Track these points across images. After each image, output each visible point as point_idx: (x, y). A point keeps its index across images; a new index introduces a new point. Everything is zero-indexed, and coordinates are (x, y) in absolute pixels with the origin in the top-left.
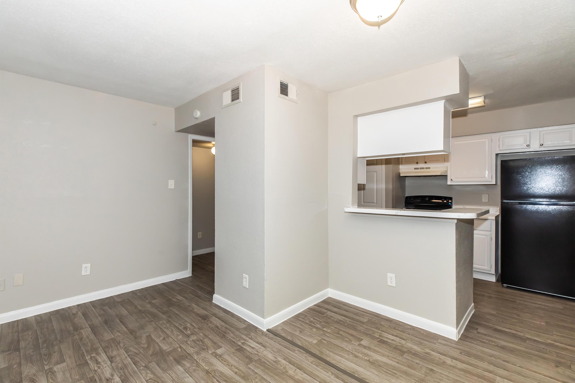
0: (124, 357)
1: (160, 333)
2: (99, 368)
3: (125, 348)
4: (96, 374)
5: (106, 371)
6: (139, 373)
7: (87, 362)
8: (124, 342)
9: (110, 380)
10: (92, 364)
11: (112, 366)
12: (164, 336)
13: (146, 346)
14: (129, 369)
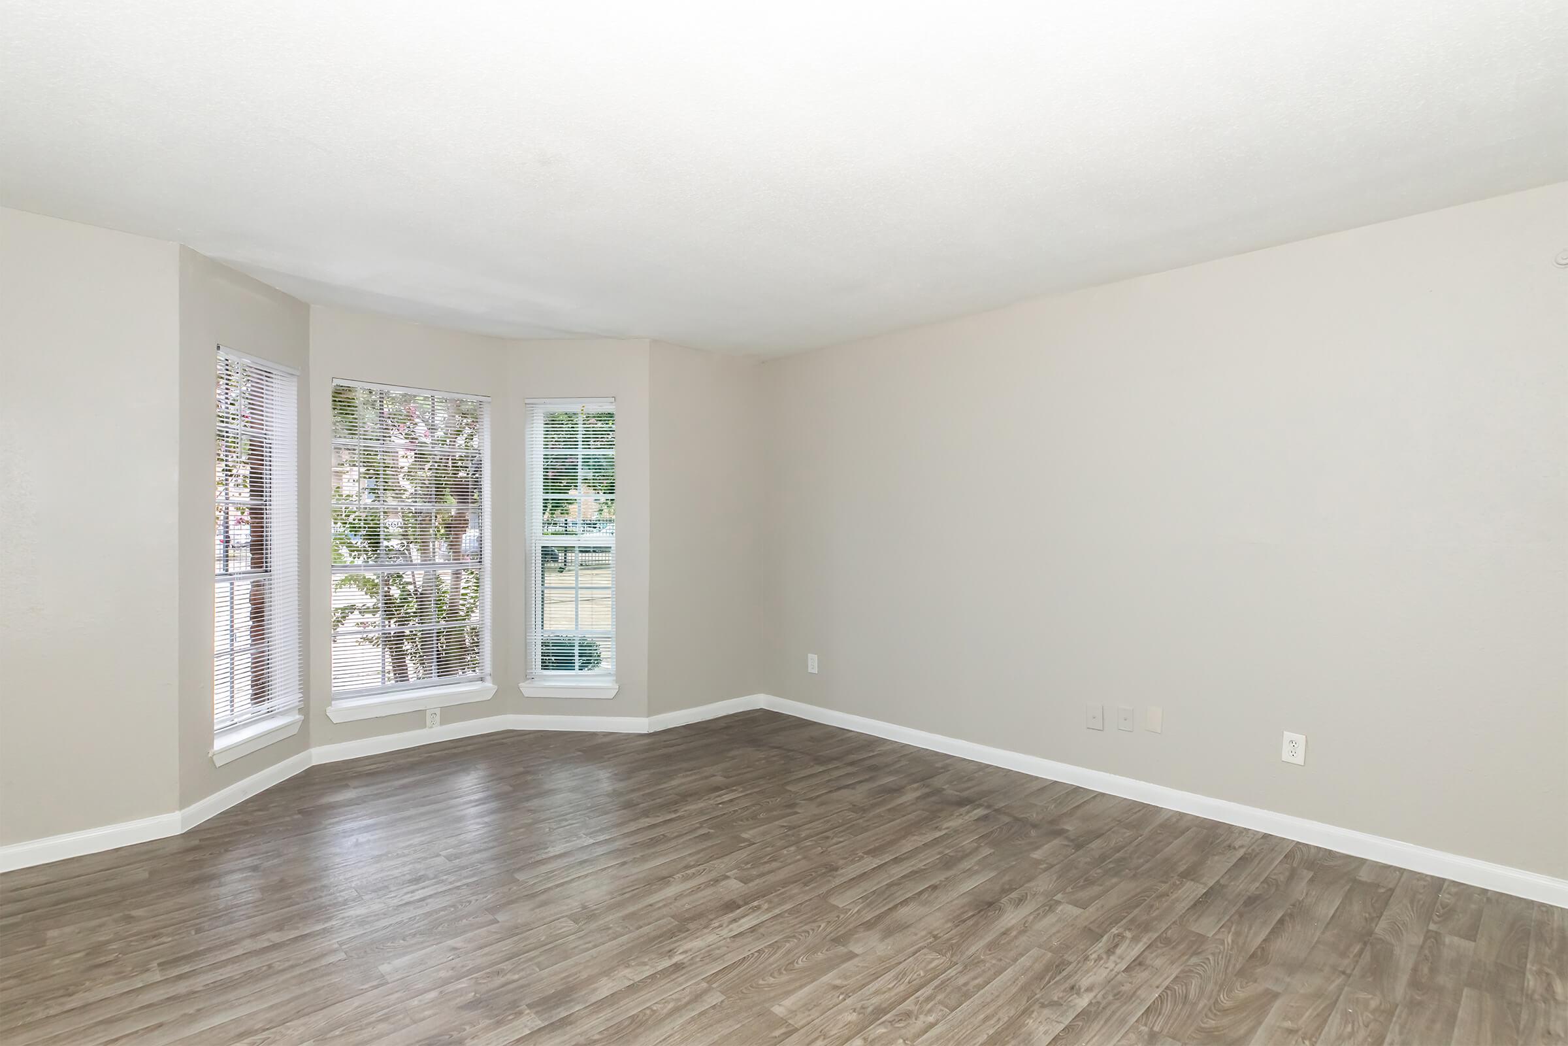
0: (1157, 983)
1: (1307, 1014)
2: (1099, 958)
3: (1191, 971)
4: (1078, 964)
5: (1095, 974)
6: (1123, 1031)
7: (1102, 937)
8: (1208, 959)
9: (1075, 992)
10: (1100, 945)
11: (1116, 976)
12: (1303, 1026)
13: (1227, 1003)
14: (1124, 1008)
